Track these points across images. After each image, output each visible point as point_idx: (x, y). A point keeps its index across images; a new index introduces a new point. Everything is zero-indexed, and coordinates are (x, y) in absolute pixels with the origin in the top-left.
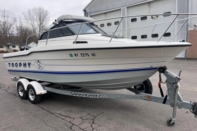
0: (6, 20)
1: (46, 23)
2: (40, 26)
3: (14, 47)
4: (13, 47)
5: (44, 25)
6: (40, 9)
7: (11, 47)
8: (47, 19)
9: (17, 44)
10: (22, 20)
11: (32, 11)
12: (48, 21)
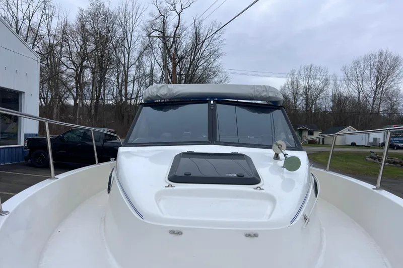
0: (311, 84)
1: (392, 83)
2: (375, 92)
3: (311, 133)
4: (308, 135)
5: (386, 89)
6: (381, 55)
7: (305, 134)
8: (396, 76)
9: (318, 129)
10: (338, 82)
11: (362, 62)
12: (399, 79)
